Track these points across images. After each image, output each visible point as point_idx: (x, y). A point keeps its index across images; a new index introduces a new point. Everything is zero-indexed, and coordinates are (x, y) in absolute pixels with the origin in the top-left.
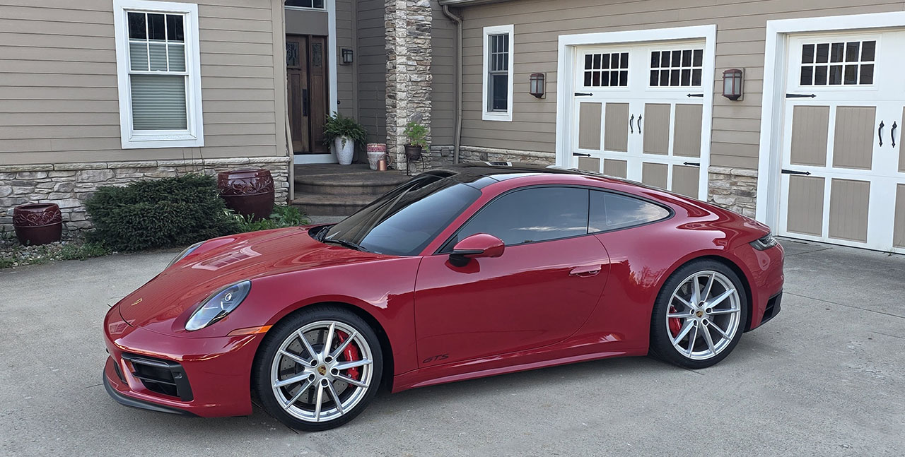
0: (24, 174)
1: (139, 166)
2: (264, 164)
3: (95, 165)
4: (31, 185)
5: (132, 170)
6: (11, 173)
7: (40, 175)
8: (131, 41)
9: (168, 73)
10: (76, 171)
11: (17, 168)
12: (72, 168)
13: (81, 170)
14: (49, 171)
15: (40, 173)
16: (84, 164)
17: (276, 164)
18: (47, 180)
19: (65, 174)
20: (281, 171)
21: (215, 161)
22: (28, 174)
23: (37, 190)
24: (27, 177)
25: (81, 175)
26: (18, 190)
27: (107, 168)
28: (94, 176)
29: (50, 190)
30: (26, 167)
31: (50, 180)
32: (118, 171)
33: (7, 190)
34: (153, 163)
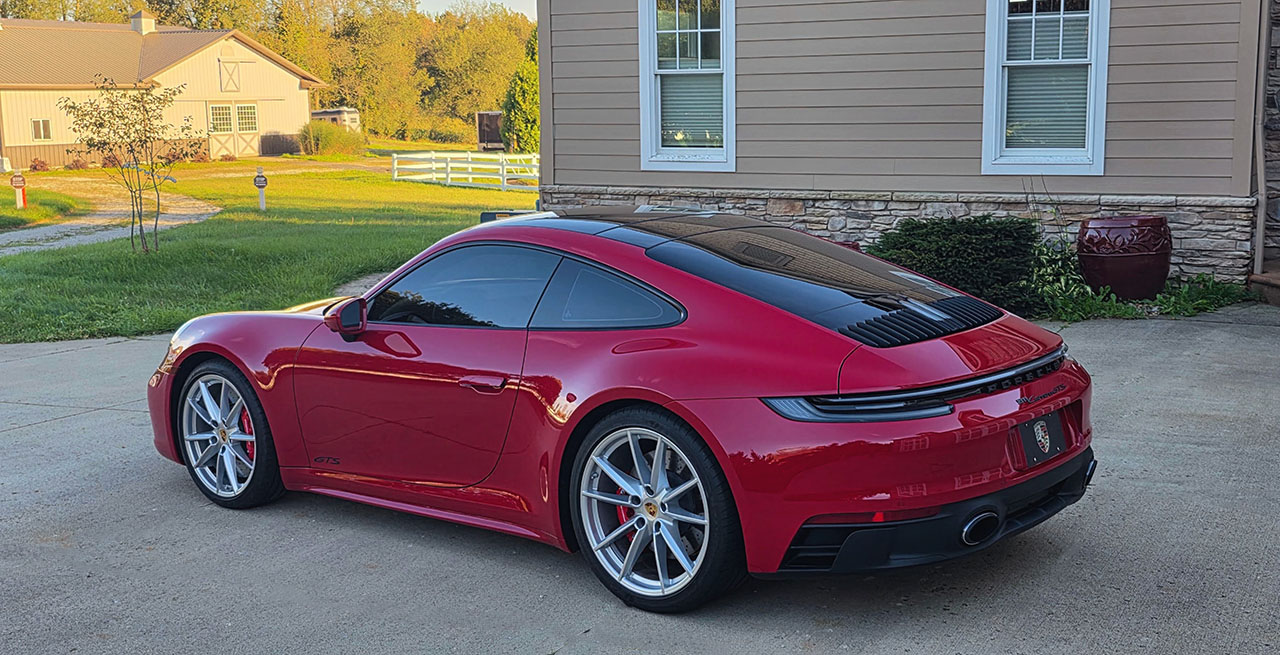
0: (860, 203)
1: (1001, 200)
2: (1204, 209)
3: (941, 196)
4: (867, 218)
5: (992, 205)
6: (846, 201)
7: (877, 206)
8: (1010, 18)
9: (1061, 61)
10: (921, 202)
11: (851, 195)
12: (912, 198)
13: (926, 202)
14: (888, 201)
15: (877, 203)
16: (929, 194)
17: (1228, 210)
18: (885, 213)
19: (906, 206)
20: (1237, 222)
21: (1116, 199)
22: (864, 203)
23: (872, 225)
24: (862, 207)
25: (925, 208)
26: (851, 223)
27: (958, 201)
28: (941, 211)
29: (888, 227)
30: (860, 195)
31: (888, 213)
32: (974, 206)
33: (840, 222)
34: (1021, 198)
